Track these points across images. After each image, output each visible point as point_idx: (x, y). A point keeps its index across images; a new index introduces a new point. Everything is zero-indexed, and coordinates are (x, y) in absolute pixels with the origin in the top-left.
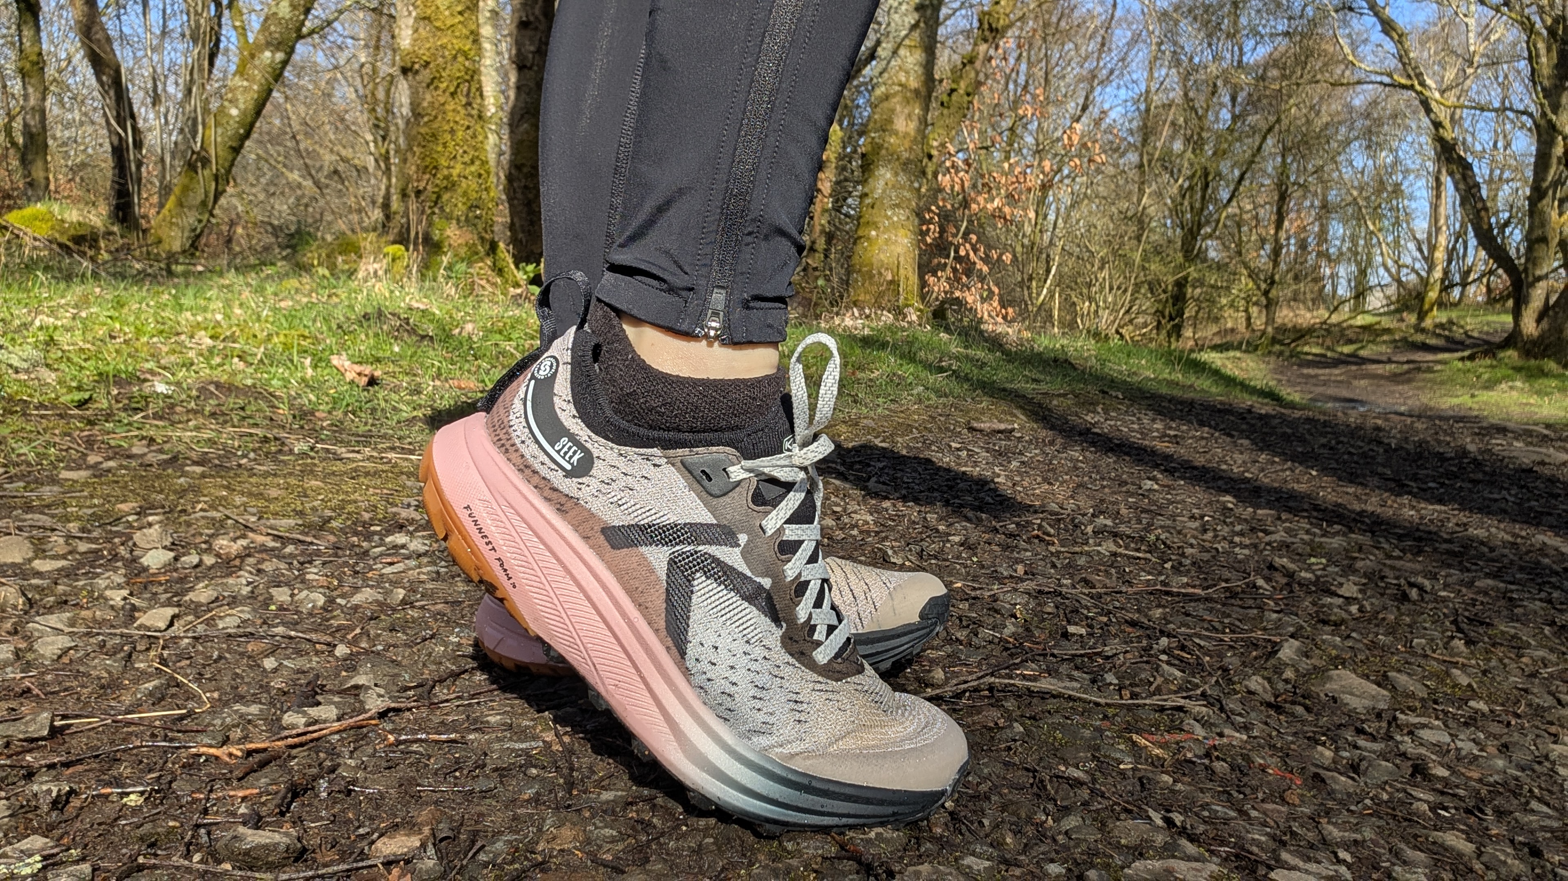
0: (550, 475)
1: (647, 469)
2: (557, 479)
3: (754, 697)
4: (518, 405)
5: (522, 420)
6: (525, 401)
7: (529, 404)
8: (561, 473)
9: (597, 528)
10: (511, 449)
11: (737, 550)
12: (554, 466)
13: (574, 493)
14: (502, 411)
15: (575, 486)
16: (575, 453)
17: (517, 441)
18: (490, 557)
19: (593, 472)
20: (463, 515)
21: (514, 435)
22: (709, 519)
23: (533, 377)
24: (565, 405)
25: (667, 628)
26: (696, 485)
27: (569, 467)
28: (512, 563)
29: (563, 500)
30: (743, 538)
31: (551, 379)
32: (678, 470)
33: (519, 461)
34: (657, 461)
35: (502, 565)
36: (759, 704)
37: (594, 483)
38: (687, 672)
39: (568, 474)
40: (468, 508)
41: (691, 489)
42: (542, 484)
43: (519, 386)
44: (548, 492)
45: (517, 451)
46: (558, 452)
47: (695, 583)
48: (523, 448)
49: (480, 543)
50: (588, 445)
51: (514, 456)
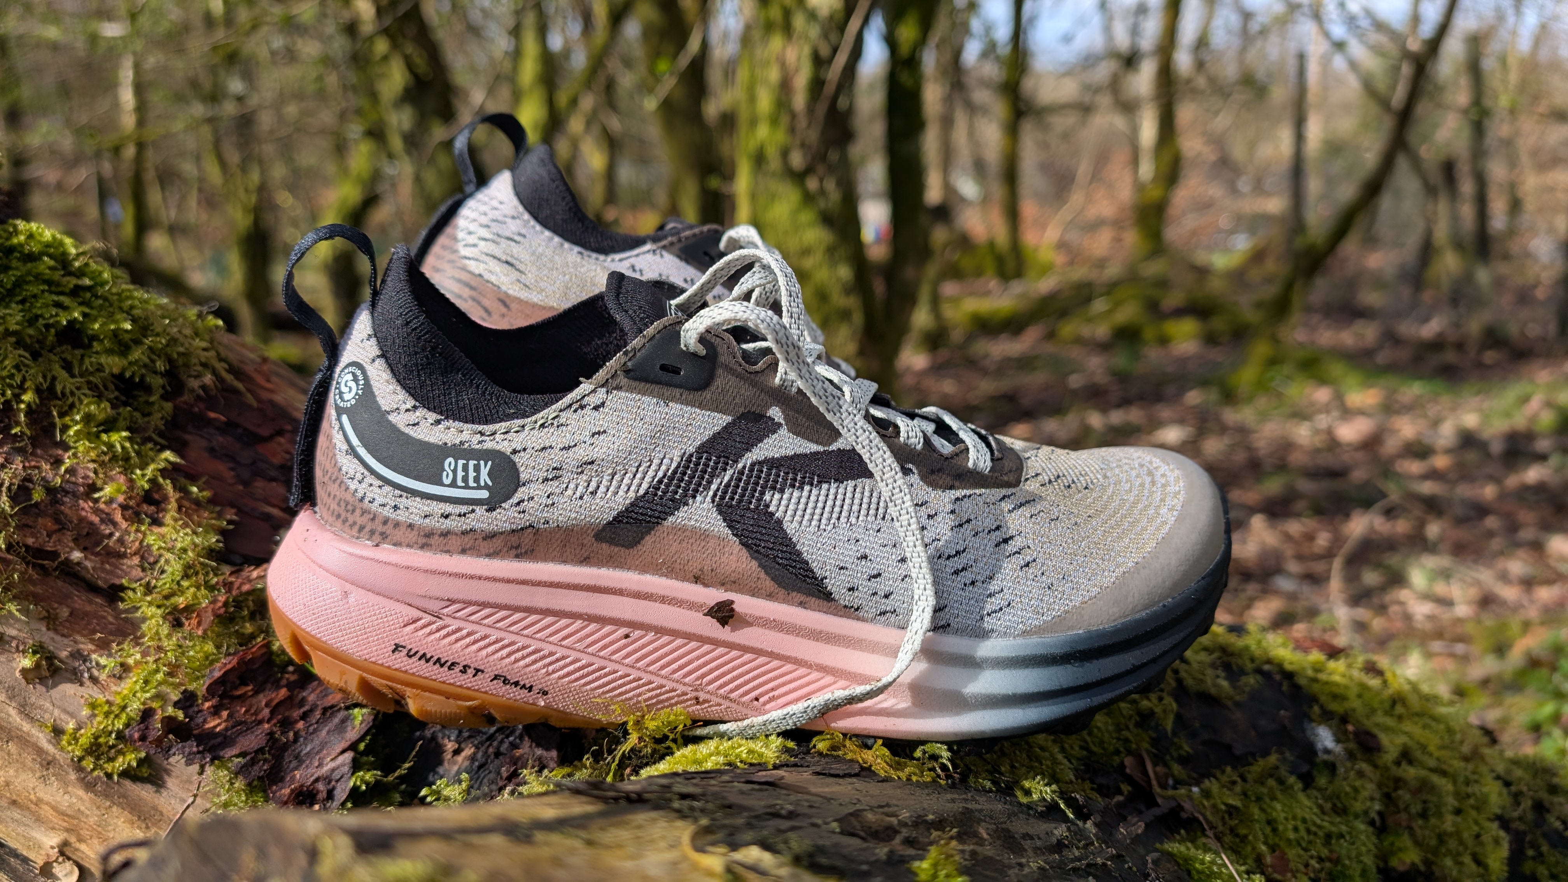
0: (470, 522)
1: (590, 420)
2: (480, 519)
3: (956, 572)
4: (348, 465)
5: (370, 479)
6: (352, 451)
7: (362, 451)
8: (480, 510)
9: (589, 540)
10: (388, 529)
11: (783, 431)
12: (464, 509)
13: (522, 521)
14: (333, 488)
15: (513, 513)
16: (477, 469)
17: (387, 512)
18: (483, 682)
19: (523, 476)
20: (400, 661)
21: (374, 507)
22: (720, 420)
23: (340, 411)
24: (413, 417)
25: (780, 585)
26: (667, 391)
27: (484, 494)
28: (517, 669)
29: (514, 540)
30: (775, 413)
31: (367, 394)
32: (630, 390)
33: (412, 536)
34: (594, 400)
35: (506, 681)
36: (968, 576)
37: (536, 490)
38: (852, 611)
39: (492, 505)
40: (397, 648)
41: (667, 400)
42: (468, 540)
43: (329, 438)
44: (486, 546)
45: (397, 525)
46: (453, 484)
47: (772, 509)
48: (401, 516)
49: (454, 677)
50: (489, 445)
51: (399, 534)
